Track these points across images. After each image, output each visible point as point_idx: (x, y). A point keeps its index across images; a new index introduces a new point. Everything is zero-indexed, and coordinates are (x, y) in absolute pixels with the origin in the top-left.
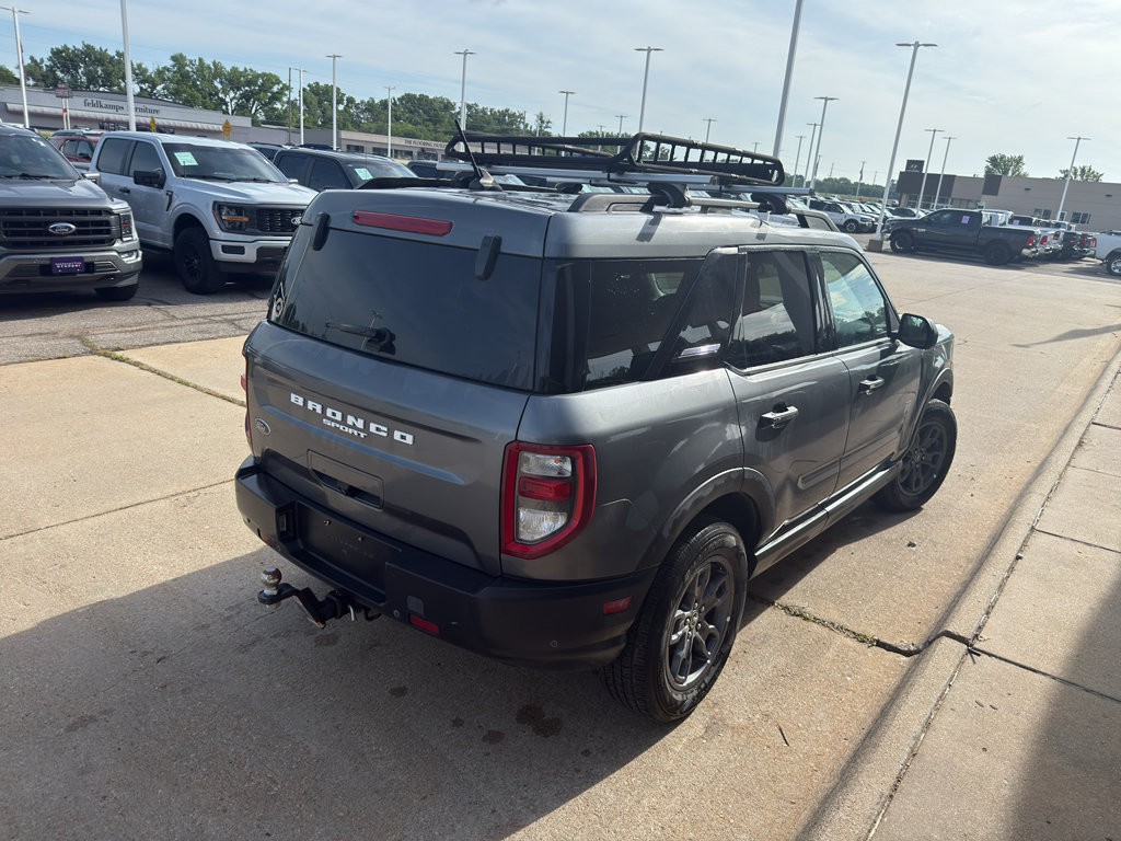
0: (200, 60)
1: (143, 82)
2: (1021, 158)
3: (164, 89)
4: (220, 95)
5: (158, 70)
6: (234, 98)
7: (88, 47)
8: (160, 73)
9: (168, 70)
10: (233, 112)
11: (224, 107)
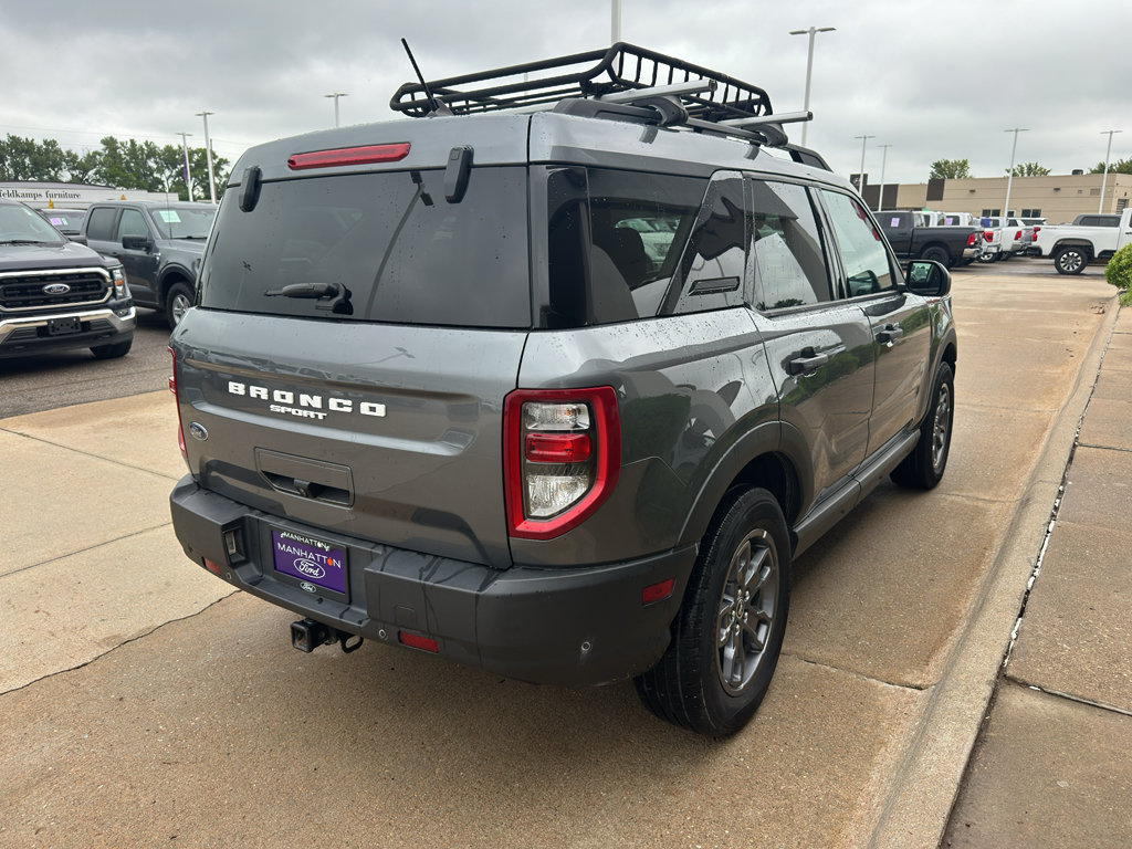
0: (132, 141)
1: (74, 169)
2: (965, 162)
3: (96, 174)
4: (155, 175)
5: (89, 155)
6: (170, 176)
7: (13, 138)
8: (91, 158)
9: (100, 154)
10: (170, 191)
11: (160, 187)
